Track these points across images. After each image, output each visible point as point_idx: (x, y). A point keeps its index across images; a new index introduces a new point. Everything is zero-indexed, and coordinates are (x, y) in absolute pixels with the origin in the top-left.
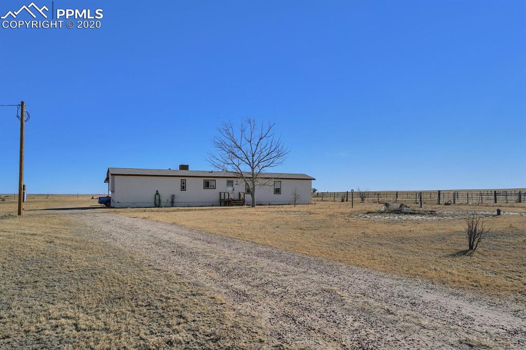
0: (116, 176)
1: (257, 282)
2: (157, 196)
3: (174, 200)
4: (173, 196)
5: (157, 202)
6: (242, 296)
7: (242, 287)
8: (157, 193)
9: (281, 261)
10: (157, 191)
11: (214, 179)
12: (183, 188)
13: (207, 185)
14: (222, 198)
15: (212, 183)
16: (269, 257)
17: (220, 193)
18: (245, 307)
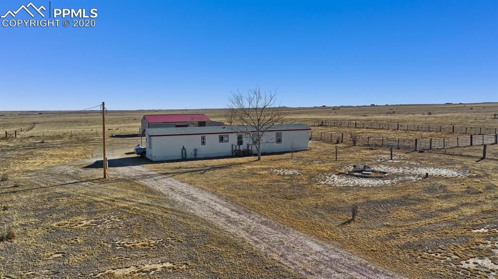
0: (152, 137)
1: (261, 237)
2: (184, 150)
3: (197, 153)
4: (196, 150)
5: (184, 155)
6: (256, 242)
7: (257, 239)
8: (184, 148)
9: (270, 227)
10: (183, 147)
11: (228, 134)
12: (203, 143)
13: (221, 139)
14: (234, 148)
15: (225, 139)
16: (266, 225)
17: (232, 145)
18: (258, 246)
